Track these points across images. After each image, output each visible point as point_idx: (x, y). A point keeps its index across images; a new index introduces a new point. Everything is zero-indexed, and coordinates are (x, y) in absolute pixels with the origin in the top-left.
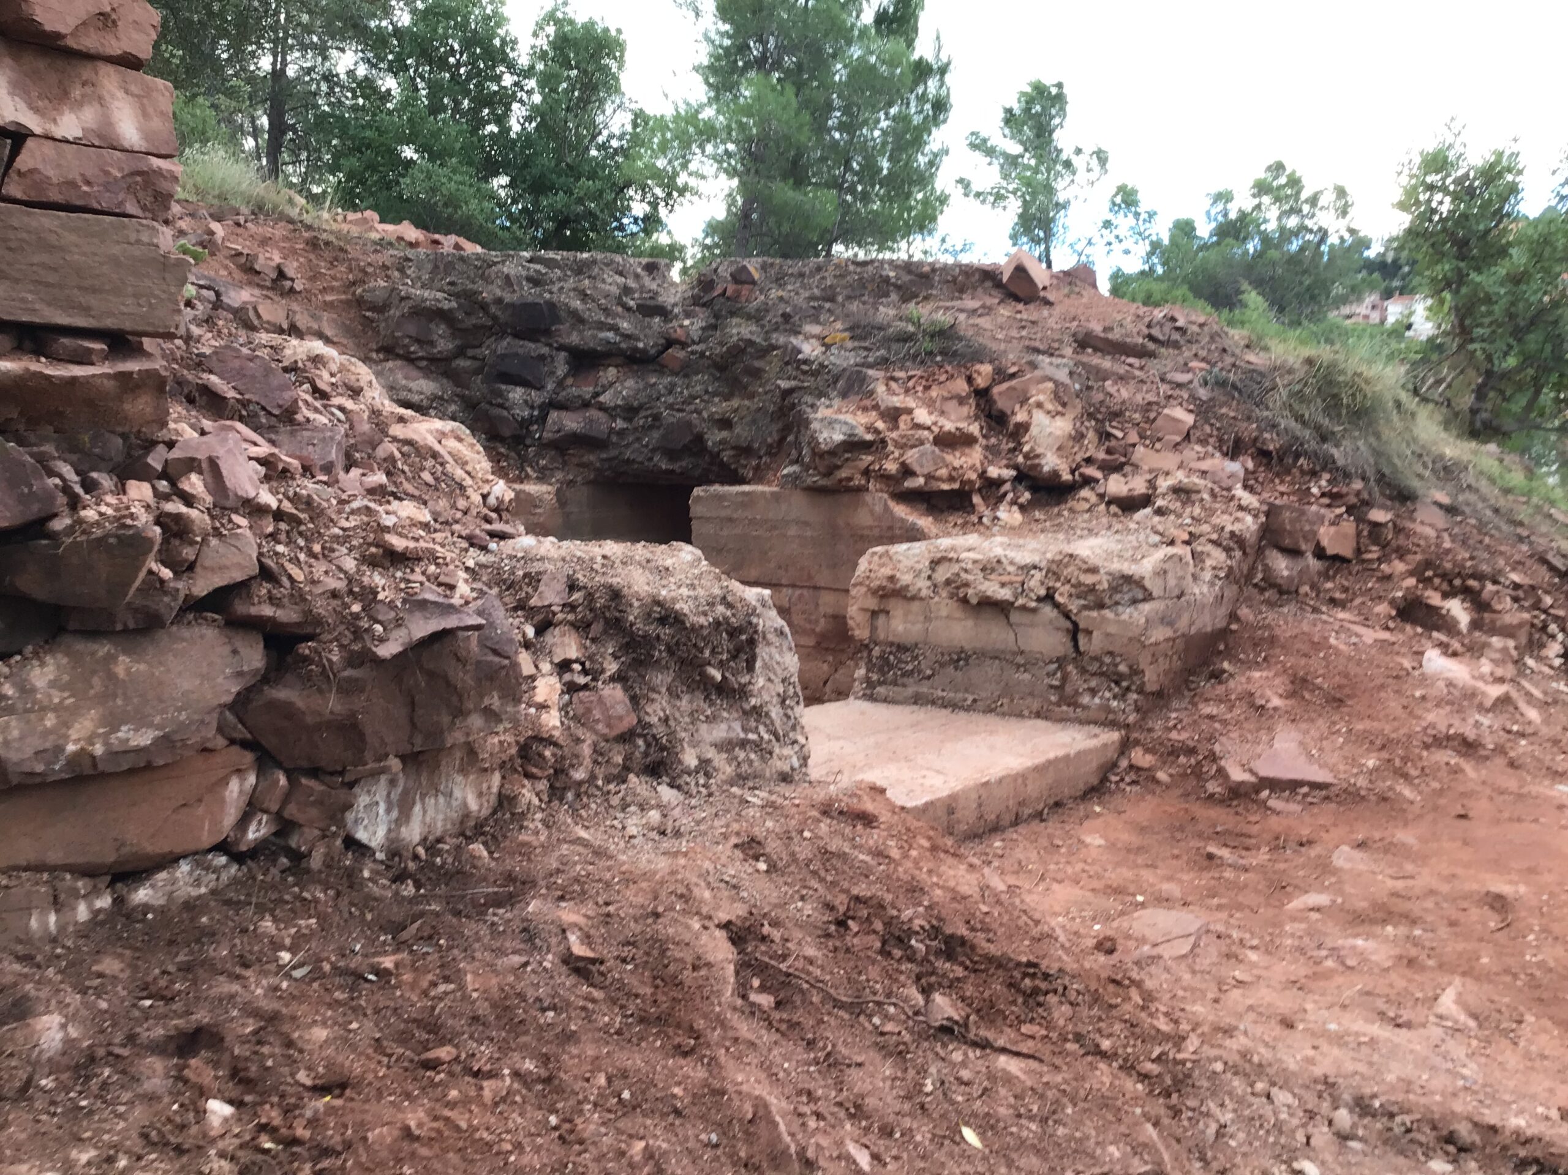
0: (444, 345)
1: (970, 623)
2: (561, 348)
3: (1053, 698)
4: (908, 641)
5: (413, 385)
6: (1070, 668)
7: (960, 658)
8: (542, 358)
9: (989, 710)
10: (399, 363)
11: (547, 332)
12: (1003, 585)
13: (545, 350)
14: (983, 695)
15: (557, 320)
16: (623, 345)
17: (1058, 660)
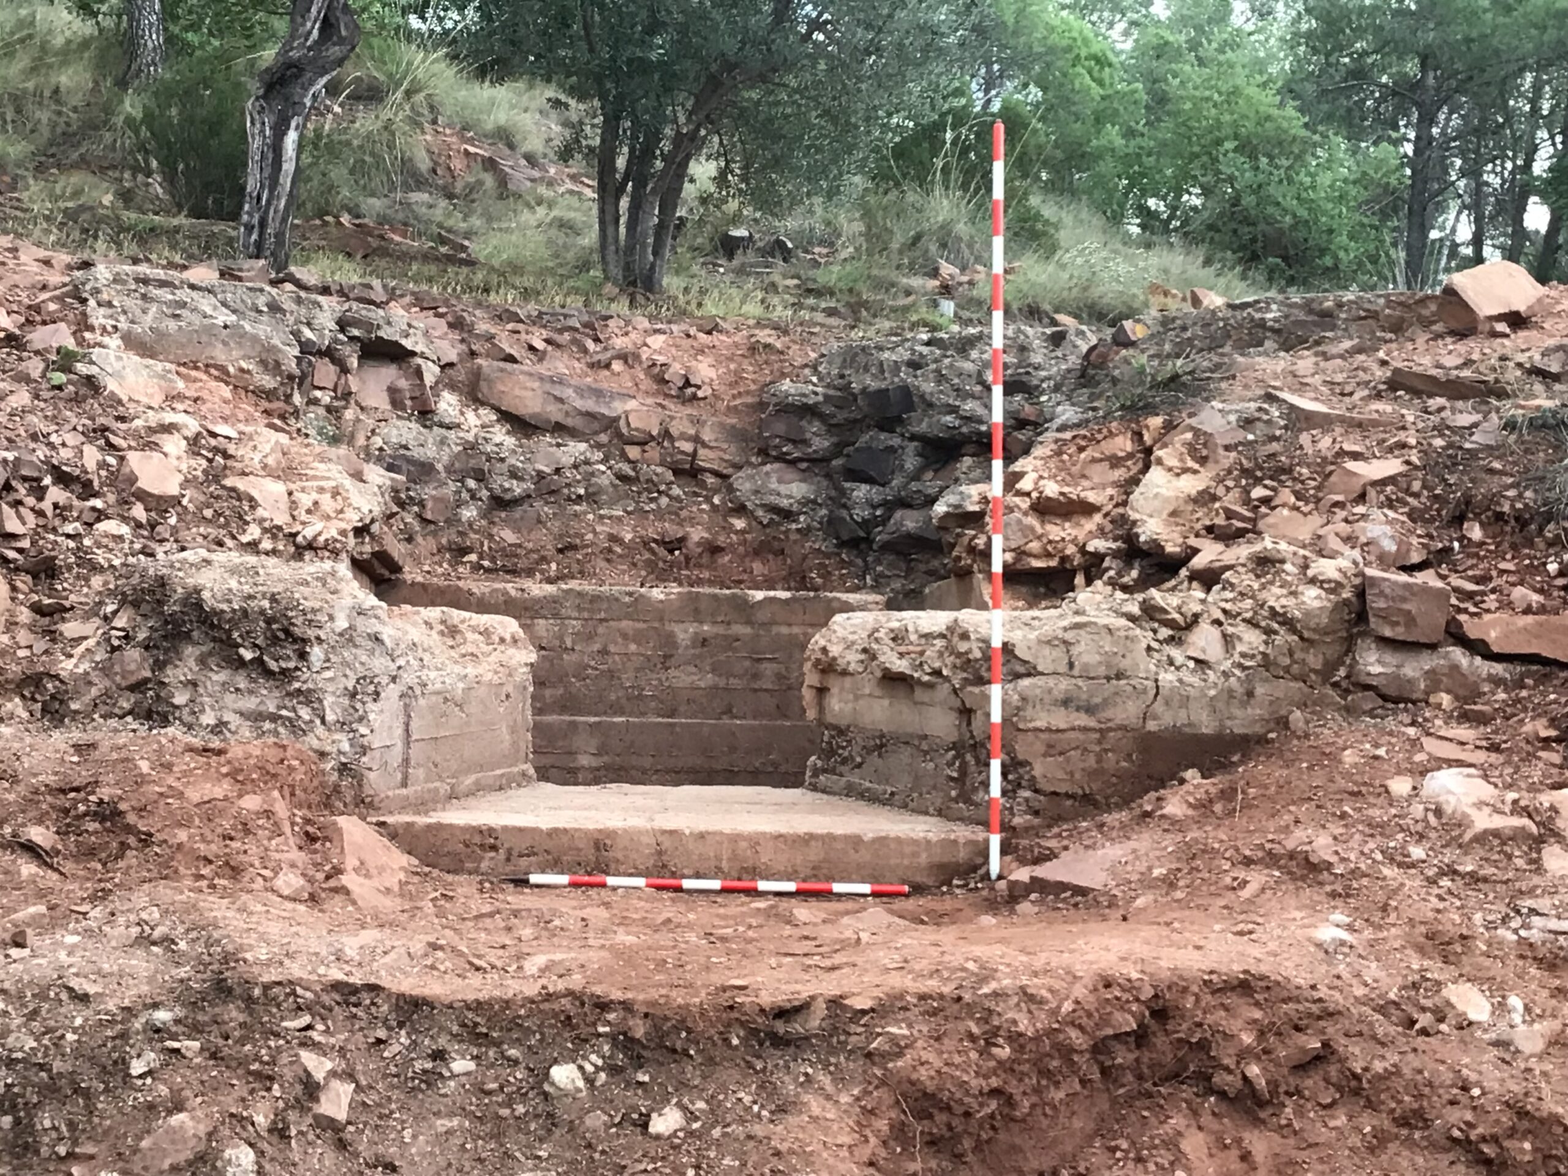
0: (820, 442)
1: (886, 702)
2: (913, 438)
3: (953, 793)
4: (843, 723)
5: (783, 489)
6: (969, 757)
7: (881, 744)
8: (891, 450)
9: (905, 806)
10: (776, 466)
11: (899, 421)
12: (902, 655)
13: (896, 441)
14: (901, 787)
15: (911, 408)
16: (964, 430)
17: (954, 746)
